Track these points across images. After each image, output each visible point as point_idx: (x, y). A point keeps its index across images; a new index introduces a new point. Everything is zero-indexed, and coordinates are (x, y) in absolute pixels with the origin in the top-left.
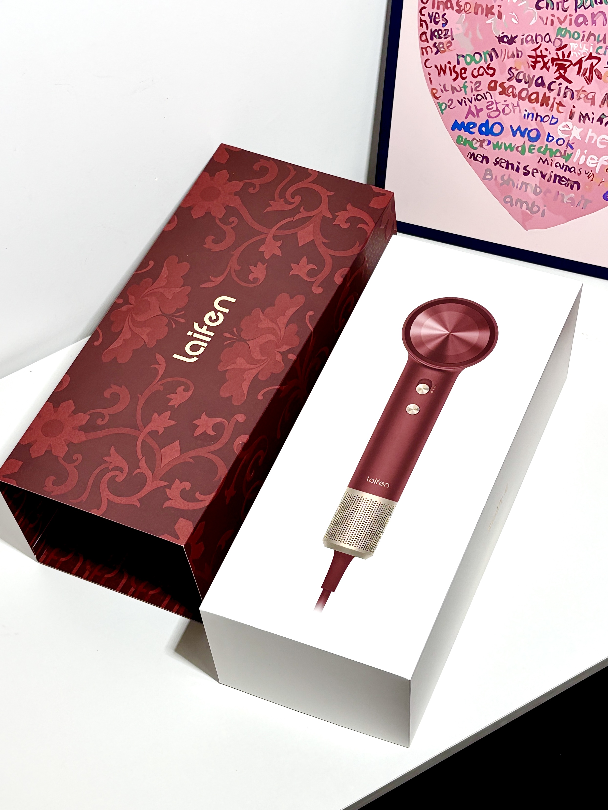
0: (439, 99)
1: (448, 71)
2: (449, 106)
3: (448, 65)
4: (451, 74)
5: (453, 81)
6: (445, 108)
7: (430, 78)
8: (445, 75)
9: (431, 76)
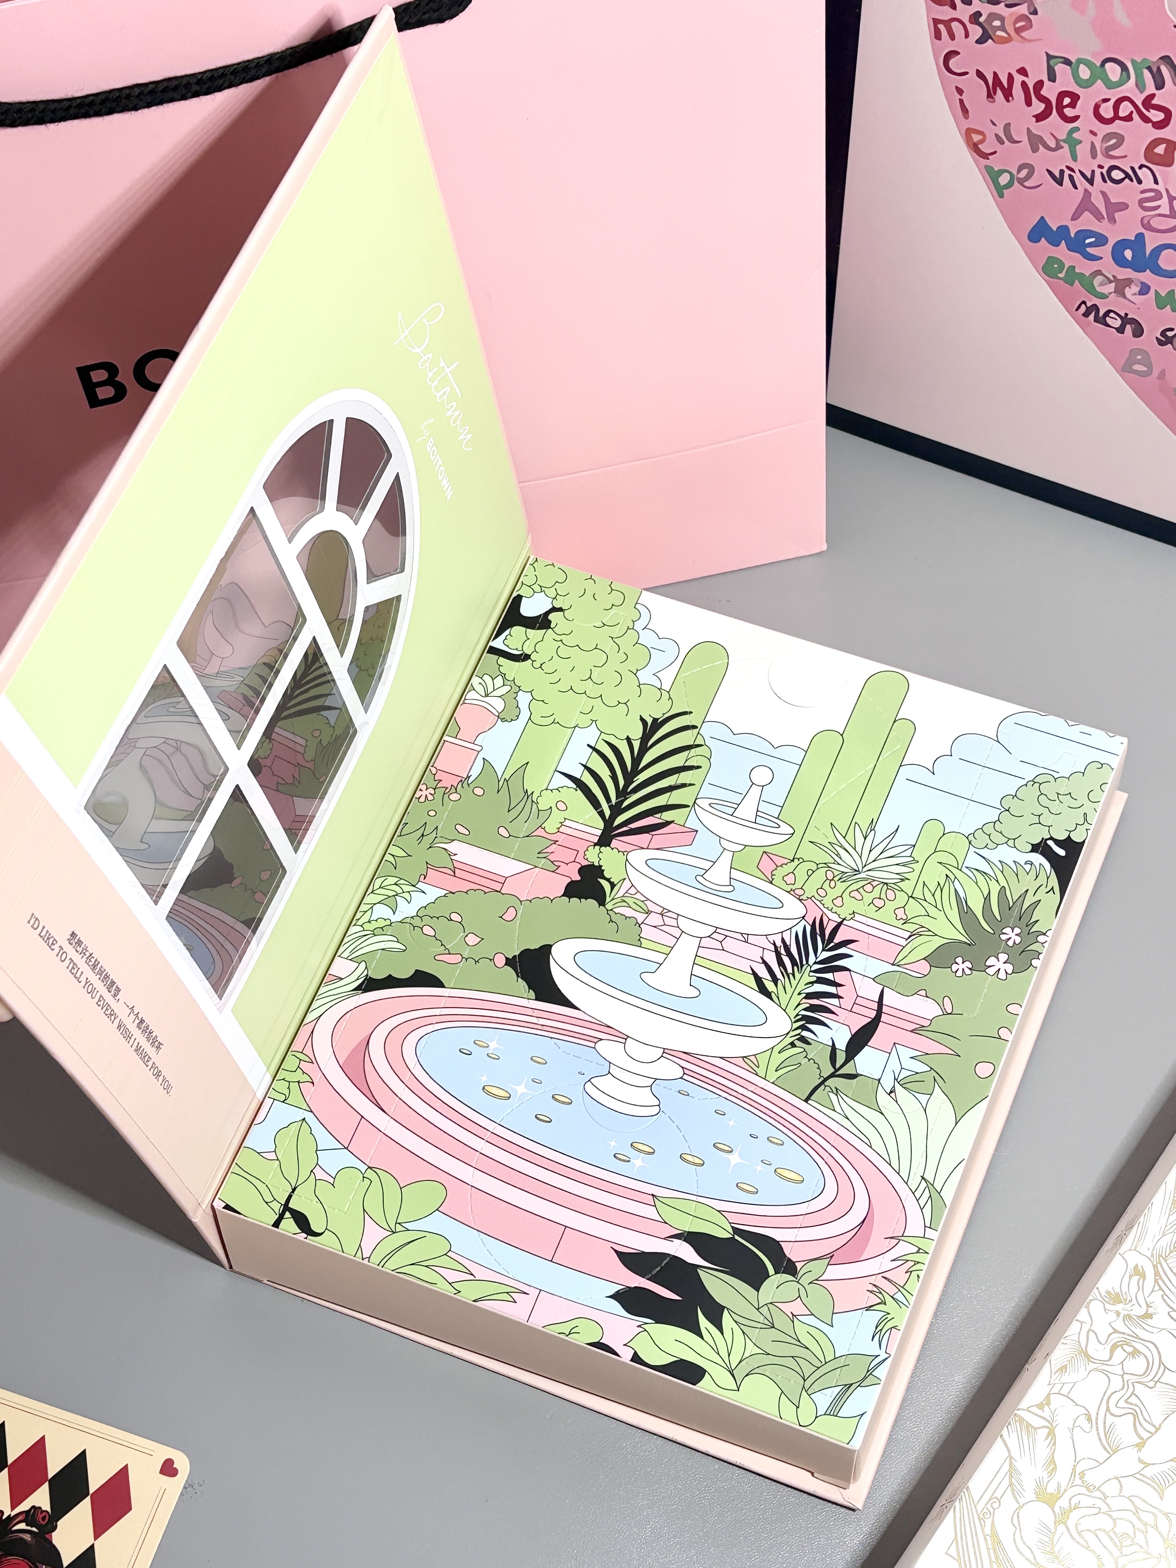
0: (989, 157)
1: (1017, 90)
2: (1019, 180)
3: (1018, 79)
4: (1029, 103)
5: (1034, 119)
6: (1009, 185)
7: (961, 101)
8: (1008, 101)
9: (963, 97)
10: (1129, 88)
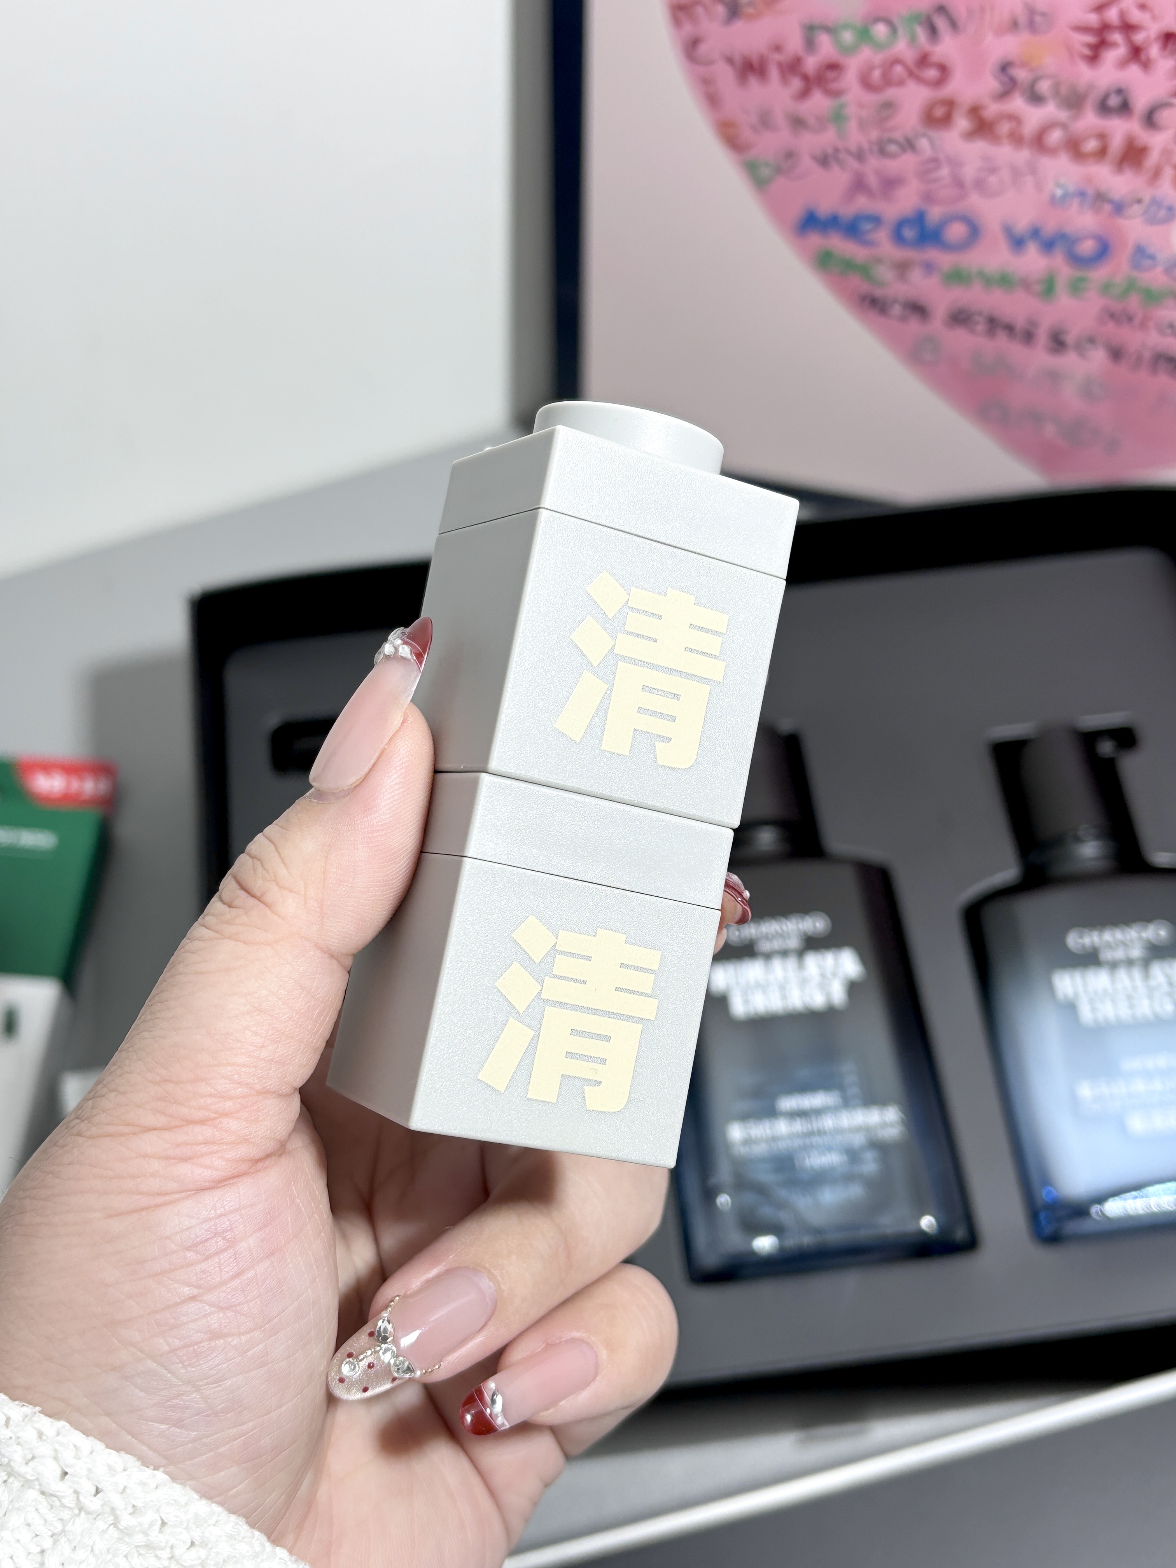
1: (773, 71)
3: (772, 57)
4: (786, 82)
5: (793, 99)
6: (770, 178)
7: (711, 93)
8: (761, 83)
9: (713, 87)
10: (901, 47)
